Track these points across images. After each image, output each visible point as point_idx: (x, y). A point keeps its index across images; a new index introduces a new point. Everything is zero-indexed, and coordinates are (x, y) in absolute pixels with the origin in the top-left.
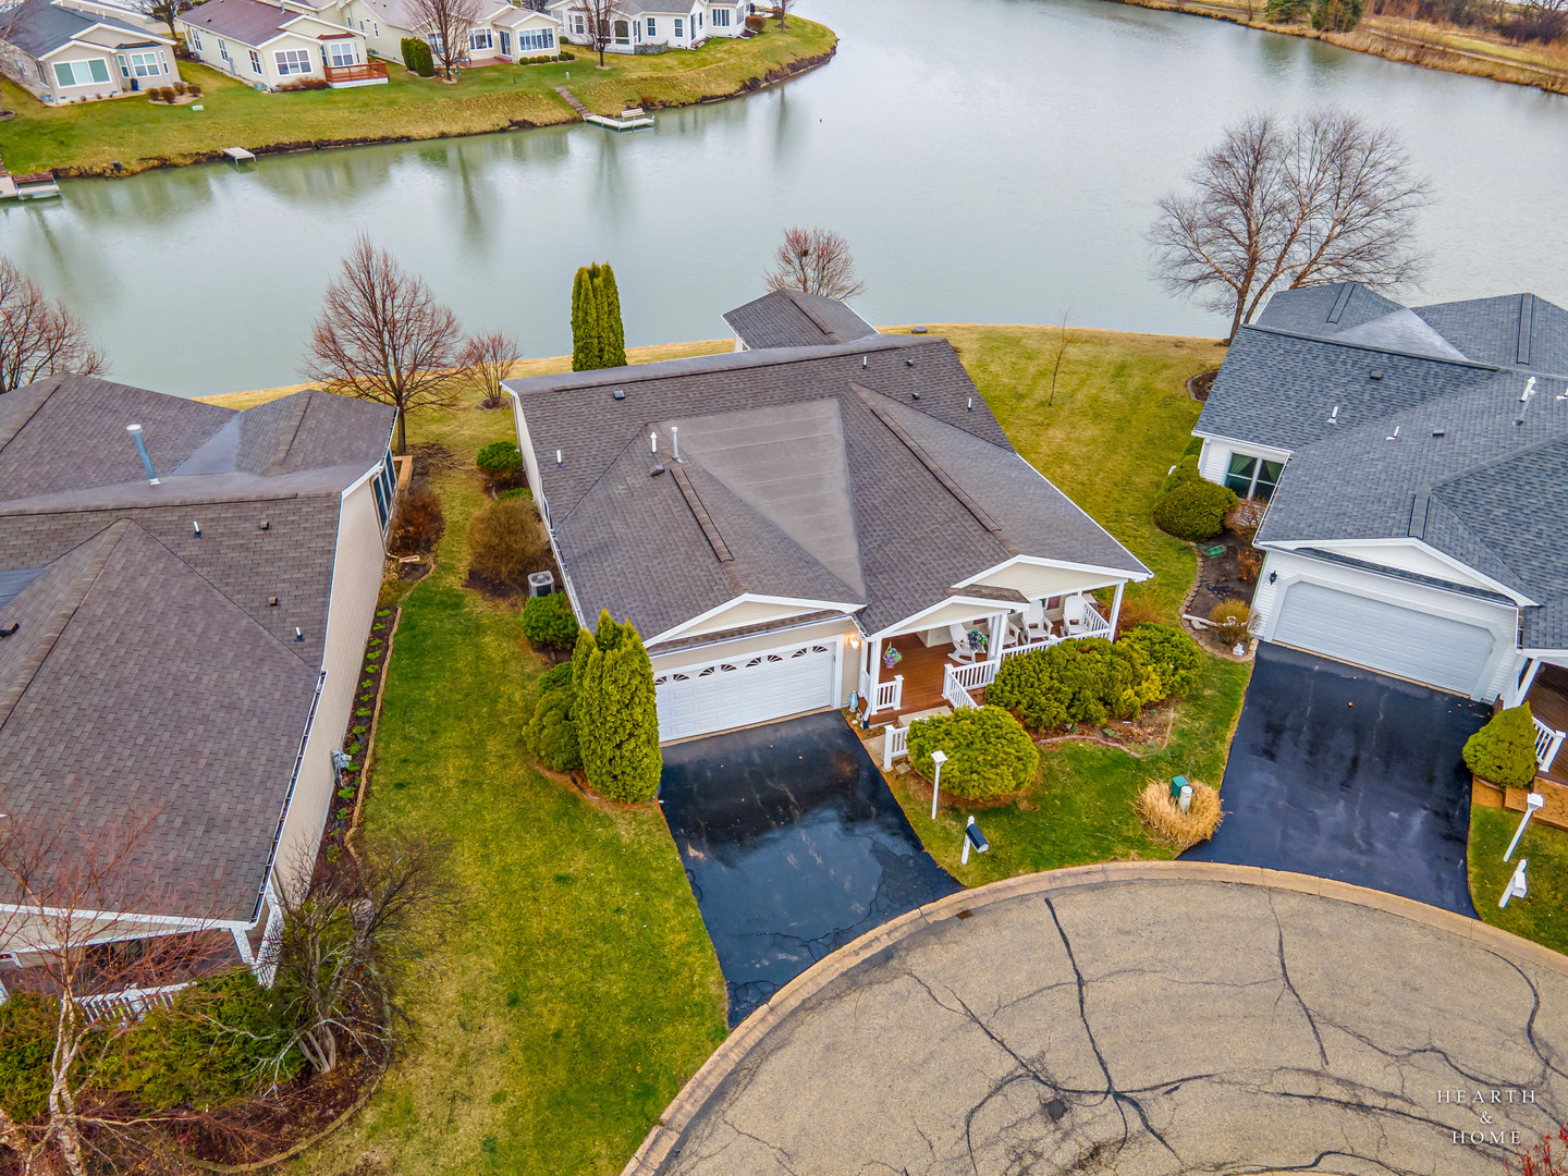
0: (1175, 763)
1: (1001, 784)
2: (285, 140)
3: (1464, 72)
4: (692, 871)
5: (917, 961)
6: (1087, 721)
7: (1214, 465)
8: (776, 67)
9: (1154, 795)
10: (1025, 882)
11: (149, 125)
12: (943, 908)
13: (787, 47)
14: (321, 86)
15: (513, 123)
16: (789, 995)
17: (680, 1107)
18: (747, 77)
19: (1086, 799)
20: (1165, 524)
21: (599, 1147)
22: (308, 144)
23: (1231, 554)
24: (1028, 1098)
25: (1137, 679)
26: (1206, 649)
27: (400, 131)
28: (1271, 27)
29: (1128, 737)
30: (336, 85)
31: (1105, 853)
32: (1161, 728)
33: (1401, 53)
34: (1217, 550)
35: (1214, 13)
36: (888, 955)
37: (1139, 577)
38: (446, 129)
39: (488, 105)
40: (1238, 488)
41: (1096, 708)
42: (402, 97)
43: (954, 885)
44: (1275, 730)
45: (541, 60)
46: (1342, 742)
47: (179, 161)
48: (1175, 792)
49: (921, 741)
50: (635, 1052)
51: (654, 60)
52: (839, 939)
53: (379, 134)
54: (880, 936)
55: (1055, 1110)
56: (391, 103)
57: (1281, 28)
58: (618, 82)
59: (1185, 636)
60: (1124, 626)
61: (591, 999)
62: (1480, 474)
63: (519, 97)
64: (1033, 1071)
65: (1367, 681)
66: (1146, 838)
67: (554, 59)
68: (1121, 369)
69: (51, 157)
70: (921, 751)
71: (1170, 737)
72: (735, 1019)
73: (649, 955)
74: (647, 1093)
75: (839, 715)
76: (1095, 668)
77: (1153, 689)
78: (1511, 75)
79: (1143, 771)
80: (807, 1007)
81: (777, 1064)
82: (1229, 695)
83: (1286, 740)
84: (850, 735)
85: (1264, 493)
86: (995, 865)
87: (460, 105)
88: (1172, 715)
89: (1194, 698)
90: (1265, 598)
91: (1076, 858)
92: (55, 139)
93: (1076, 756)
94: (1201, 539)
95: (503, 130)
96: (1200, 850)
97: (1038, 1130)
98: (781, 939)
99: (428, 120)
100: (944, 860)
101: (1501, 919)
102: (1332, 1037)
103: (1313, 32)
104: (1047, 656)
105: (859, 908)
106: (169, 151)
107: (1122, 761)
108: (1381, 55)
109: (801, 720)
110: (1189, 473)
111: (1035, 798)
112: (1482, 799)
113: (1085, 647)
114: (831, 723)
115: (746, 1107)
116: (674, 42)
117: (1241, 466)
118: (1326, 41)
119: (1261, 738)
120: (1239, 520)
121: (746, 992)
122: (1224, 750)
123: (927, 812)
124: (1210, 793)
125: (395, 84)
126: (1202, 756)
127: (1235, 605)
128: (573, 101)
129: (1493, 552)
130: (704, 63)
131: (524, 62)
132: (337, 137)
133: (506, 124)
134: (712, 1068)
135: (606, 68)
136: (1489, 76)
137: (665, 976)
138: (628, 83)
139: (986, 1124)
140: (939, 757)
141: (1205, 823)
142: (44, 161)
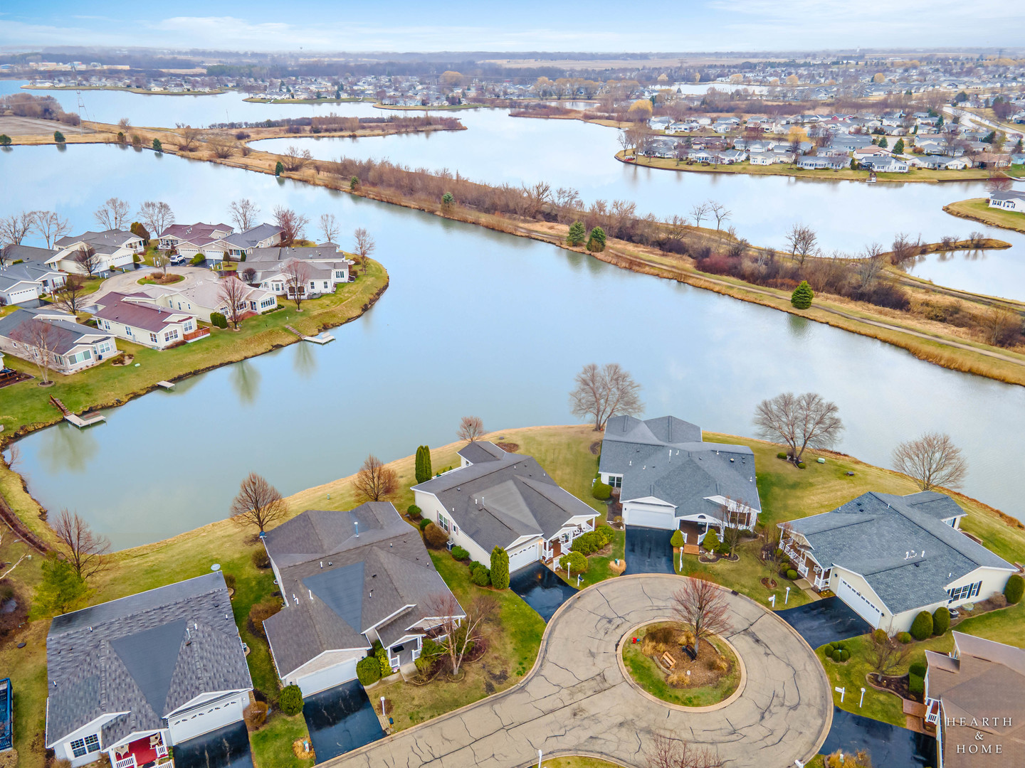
0: (614, 557)
1: (582, 567)
2: (181, 373)
3: (647, 274)
4: (523, 598)
5: (576, 605)
6: (594, 551)
7: (605, 479)
8: (372, 297)
9: (612, 564)
10: (591, 587)
11: (120, 378)
12: (577, 595)
13: (372, 285)
14: (183, 343)
15: (273, 347)
16: (555, 616)
17: (544, 637)
18: (362, 304)
19: (598, 568)
20: (597, 497)
21: (534, 645)
22: (190, 373)
23: (614, 503)
24: (604, 621)
25: (602, 539)
26: (614, 529)
27: (227, 360)
28: (571, 248)
29: (603, 553)
30: (190, 341)
31: (605, 578)
32: (609, 550)
33: (624, 264)
34: (610, 502)
35: (545, 239)
36: (570, 606)
37: (598, 515)
38: (246, 355)
39: (260, 340)
40: (612, 484)
41: (596, 548)
42: (220, 341)
43: (578, 591)
44: (633, 545)
45: (270, 311)
46: (647, 545)
47: (141, 392)
48: (616, 562)
49: (563, 562)
50: (531, 631)
51: (318, 302)
52: (559, 605)
53: (219, 363)
54: (567, 603)
55: (610, 621)
56: (218, 346)
57: (575, 249)
58: (310, 318)
59: (609, 527)
60: (596, 527)
61: (518, 625)
62: (663, 478)
63: (271, 333)
64: (604, 617)
65: (651, 530)
66: (612, 573)
67: (276, 309)
68: (569, 446)
69: (87, 402)
70: (564, 564)
71: (612, 551)
72: (547, 622)
73: (524, 615)
74: (537, 636)
75: (539, 561)
76: (592, 538)
77: (606, 541)
78: (665, 275)
79: (608, 560)
80: (559, 618)
81: (558, 627)
82: (622, 539)
83: (636, 548)
84: (543, 565)
85: (619, 485)
86: (584, 585)
87: (248, 342)
88: (611, 546)
89: (615, 541)
90: (625, 514)
91: (600, 580)
92: (83, 392)
93: (593, 559)
94: (606, 499)
95: (270, 351)
96: (623, 573)
97: (608, 625)
98: (548, 608)
99: (237, 352)
100: (574, 586)
101: (680, 574)
102: (653, 600)
103: (588, 252)
104: (582, 537)
105: (561, 599)
106: (136, 389)
107: (603, 559)
108: (616, 264)
109: (531, 564)
110: (599, 483)
111: (588, 570)
112: (675, 551)
113: (589, 534)
114: (538, 564)
115: (556, 634)
116: (324, 291)
117: (612, 479)
118: (594, 256)
119: (630, 547)
120: (614, 492)
121: (547, 618)
122: (624, 552)
123: (567, 578)
124: (623, 561)
125: (213, 336)
126: (619, 554)
127: (618, 517)
128: (295, 331)
129: (668, 496)
130: (341, 301)
131: (263, 313)
132: (202, 367)
133: (271, 348)
134: (547, 630)
135: (301, 311)
136: (658, 275)
137: (530, 618)
138: (315, 317)
139: (598, 626)
140: (569, 564)
141: (623, 568)
142: (84, 404)
